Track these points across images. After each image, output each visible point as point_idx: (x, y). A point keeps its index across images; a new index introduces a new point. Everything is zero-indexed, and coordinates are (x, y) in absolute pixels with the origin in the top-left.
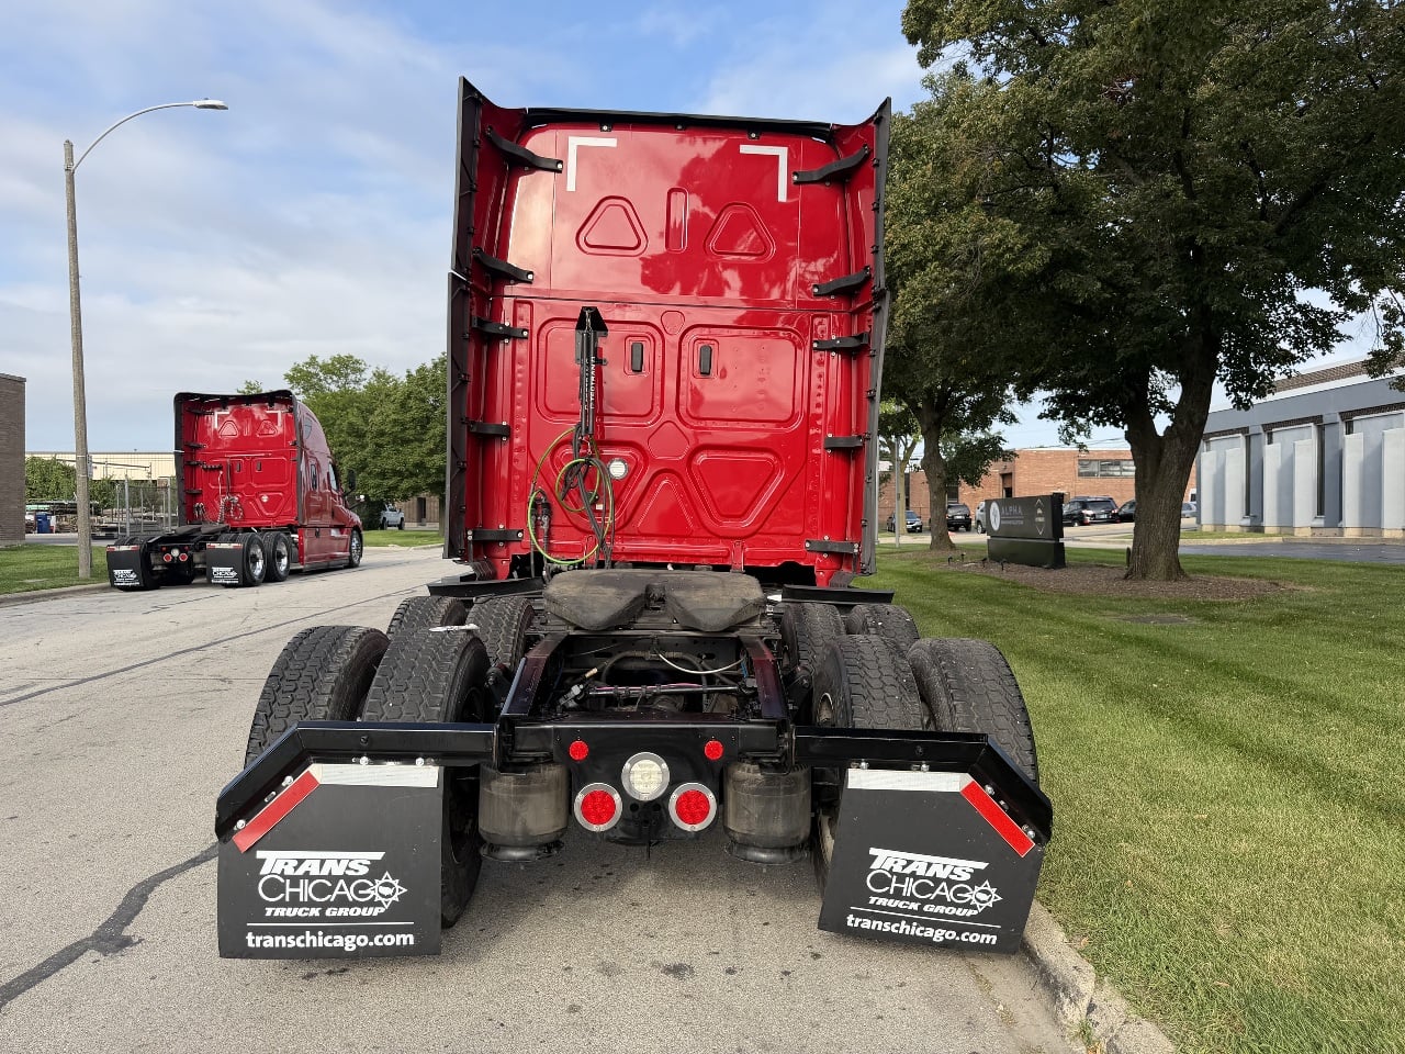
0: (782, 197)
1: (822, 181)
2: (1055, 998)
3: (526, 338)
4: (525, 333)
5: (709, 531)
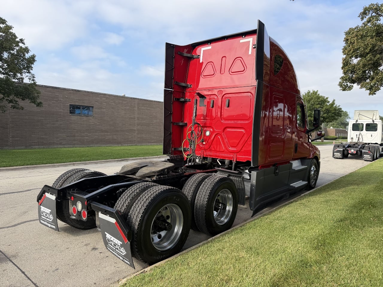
0: (250, 53)
4: (190, 100)
5: (228, 151)
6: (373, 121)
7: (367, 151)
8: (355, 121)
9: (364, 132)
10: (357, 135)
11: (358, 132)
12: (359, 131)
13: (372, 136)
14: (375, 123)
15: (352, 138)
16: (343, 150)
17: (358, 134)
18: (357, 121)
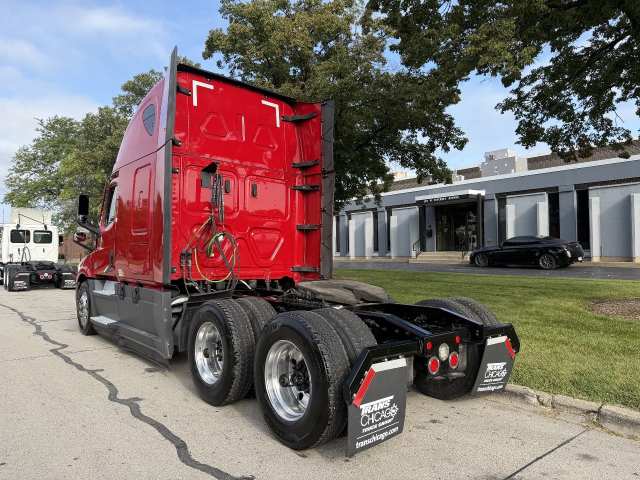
0: (278, 125)
1: (291, 122)
2: (525, 398)
3: (177, 173)
4: (177, 171)
5: (257, 265)
6: (46, 227)
7: (71, 274)
8: (16, 225)
9: (31, 245)
10: (19, 250)
11: (21, 245)
12: (24, 242)
13: (44, 251)
14: (48, 230)
15: (11, 256)
16: (30, 275)
17: (21, 248)
18: (18, 226)
